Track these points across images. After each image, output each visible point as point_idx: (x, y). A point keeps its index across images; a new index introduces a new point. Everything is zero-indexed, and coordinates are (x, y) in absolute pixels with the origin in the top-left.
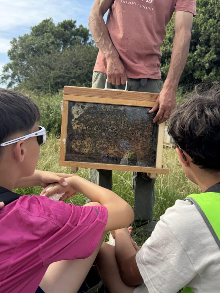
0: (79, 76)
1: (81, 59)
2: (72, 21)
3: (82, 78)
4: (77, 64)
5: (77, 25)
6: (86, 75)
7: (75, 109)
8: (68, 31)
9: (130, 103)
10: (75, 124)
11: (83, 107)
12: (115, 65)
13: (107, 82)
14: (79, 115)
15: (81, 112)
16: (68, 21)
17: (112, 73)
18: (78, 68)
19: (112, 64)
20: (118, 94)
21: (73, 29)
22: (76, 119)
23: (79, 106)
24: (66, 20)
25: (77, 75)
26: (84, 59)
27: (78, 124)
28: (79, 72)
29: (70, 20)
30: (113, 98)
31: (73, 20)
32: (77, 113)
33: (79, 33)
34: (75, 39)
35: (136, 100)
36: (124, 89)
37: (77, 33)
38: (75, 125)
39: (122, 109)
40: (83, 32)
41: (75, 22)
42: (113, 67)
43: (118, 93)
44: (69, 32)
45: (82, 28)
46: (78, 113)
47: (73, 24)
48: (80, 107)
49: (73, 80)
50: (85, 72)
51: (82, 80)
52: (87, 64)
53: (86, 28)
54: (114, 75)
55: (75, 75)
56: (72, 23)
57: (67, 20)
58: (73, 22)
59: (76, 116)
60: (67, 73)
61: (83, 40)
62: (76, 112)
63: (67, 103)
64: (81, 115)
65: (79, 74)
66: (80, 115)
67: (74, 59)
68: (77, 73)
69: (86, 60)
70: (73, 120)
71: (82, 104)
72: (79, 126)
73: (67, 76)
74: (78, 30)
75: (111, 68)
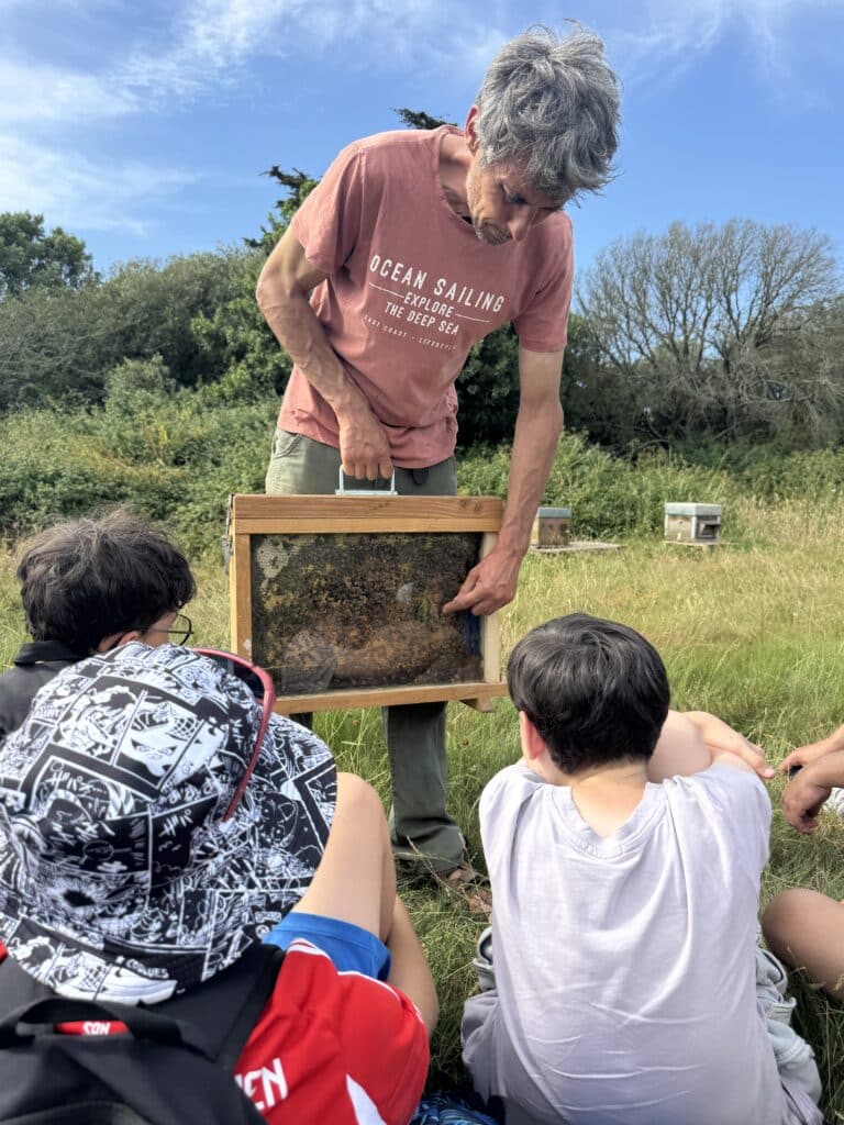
0: (48, 374)
1: (51, 328)
2: (30, 217)
3: (58, 379)
4: (40, 342)
5: (47, 229)
6: (70, 372)
7: (266, 554)
8: (18, 245)
9: (416, 525)
10: (269, 594)
11: (287, 546)
12: (363, 431)
13: (344, 475)
14: (279, 570)
15: (283, 558)
16: (18, 216)
17: (358, 454)
18: (44, 351)
19: (354, 429)
20: (381, 506)
21: (35, 241)
22: (271, 581)
23: (277, 544)
24: (9, 215)
25: (40, 373)
26: (60, 328)
27: (279, 593)
28: (47, 364)
29: (23, 212)
30: (373, 517)
31: (34, 213)
32: (274, 563)
33: (53, 251)
34: (41, 266)
35: (428, 518)
36: (389, 489)
37: (47, 251)
38: (269, 597)
39: (391, 541)
40: (65, 249)
41: (39, 220)
42: (358, 438)
43: (383, 503)
44: (21, 248)
45: (60, 237)
46: (277, 563)
47: (34, 226)
48: (281, 547)
49: (31, 385)
50: (66, 362)
51: (57, 385)
52: (71, 342)
53: (74, 238)
54: (362, 458)
55: (37, 372)
56: (30, 224)
57: (12, 214)
58: (32, 220)
59: (270, 573)
60: (12, 368)
61: (67, 272)
62: (270, 561)
63: (247, 540)
64: (284, 568)
65: (48, 370)
66: (281, 567)
67: (31, 328)
68: (42, 366)
69: (66, 331)
70: (264, 585)
71: (286, 539)
72: (280, 599)
73: (12, 377)
74: (50, 244)
75: (352, 438)
